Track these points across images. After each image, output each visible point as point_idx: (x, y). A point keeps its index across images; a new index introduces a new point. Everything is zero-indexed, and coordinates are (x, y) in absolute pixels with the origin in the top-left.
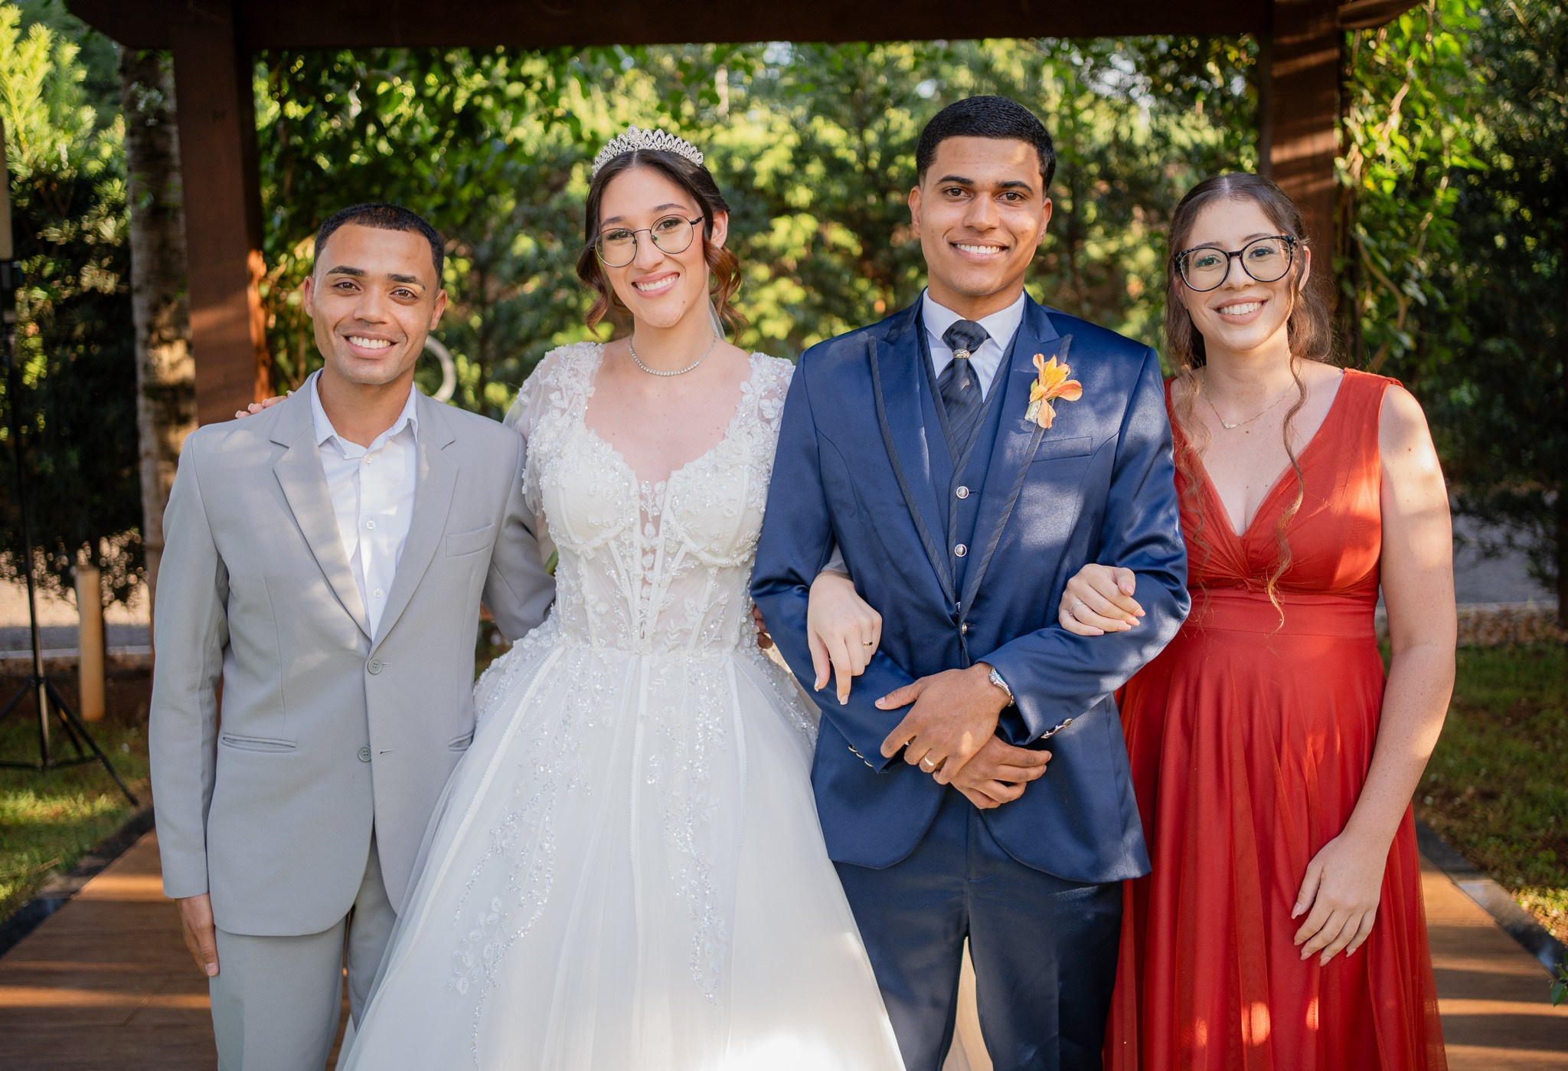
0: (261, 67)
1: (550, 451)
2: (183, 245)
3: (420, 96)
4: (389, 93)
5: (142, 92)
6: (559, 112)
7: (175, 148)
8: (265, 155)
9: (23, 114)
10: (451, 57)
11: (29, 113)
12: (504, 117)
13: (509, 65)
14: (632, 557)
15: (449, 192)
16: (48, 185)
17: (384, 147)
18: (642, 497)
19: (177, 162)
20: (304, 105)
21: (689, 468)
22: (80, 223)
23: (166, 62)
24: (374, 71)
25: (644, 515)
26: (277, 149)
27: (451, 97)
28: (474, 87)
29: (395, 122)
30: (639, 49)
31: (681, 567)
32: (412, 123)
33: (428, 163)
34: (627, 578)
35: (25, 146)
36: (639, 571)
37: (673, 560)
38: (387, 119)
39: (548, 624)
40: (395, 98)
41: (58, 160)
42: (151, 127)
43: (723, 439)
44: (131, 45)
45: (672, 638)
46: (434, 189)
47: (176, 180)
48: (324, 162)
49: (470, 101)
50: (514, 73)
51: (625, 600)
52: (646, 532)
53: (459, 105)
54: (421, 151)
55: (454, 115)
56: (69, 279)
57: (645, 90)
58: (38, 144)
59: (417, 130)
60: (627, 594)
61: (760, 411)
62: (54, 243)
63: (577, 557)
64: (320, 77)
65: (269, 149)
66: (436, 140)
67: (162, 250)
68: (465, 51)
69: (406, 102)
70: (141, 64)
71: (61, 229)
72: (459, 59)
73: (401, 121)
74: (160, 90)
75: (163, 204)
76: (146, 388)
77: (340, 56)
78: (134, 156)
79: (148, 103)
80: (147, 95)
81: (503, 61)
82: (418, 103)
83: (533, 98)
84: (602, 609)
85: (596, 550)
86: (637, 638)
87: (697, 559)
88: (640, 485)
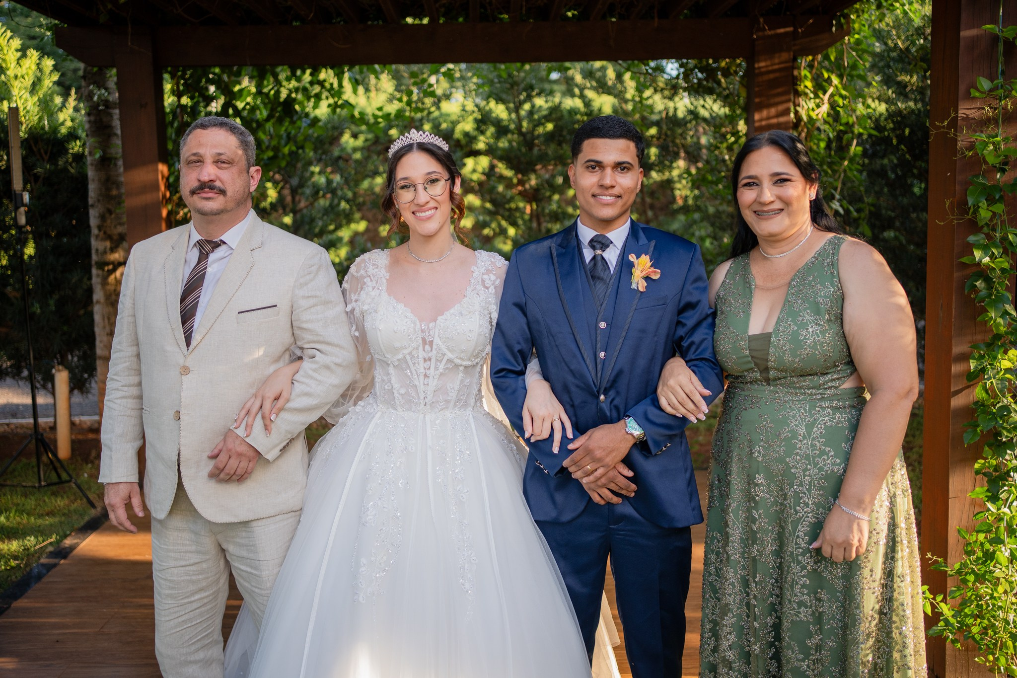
0: (166, 76)
3: (259, 93)
4: (241, 91)
5: (96, 91)
6: (341, 102)
7: (116, 123)
8: (170, 127)
10: (279, 69)
12: (309, 104)
13: (311, 74)
15: (276, 148)
18: (422, 330)
19: (118, 131)
20: (192, 98)
21: (447, 314)
22: (56, 165)
23: (111, 73)
24: (233, 78)
25: (424, 340)
26: (176, 125)
27: (278, 93)
28: (291, 86)
29: (244, 109)
31: (445, 367)
32: (254, 109)
33: (264, 132)
34: (416, 374)
36: (422, 370)
37: (440, 364)
38: (240, 105)
39: (370, 399)
40: (245, 93)
41: (43, 129)
42: (101, 111)
44: (89, 63)
45: (441, 405)
46: (267, 146)
47: (118, 142)
49: (289, 96)
50: (315, 79)
51: (416, 386)
52: (425, 349)
53: (282, 100)
54: (260, 125)
55: (280, 104)
59: (258, 112)
60: (416, 383)
61: (484, 282)
63: (388, 365)
64: (201, 82)
65: (172, 123)
66: (268, 119)
67: (107, 182)
68: (286, 67)
69: (251, 96)
70: (96, 73)
72: (283, 72)
73: (248, 107)
74: (106, 89)
75: (108, 156)
76: (97, 263)
77: (212, 70)
78: (91, 127)
79: (99, 97)
80: (99, 93)
81: (308, 71)
82: (258, 96)
83: (325, 94)
84: (402, 391)
85: (399, 360)
86: (422, 406)
87: (453, 362)
88: (421, 325)
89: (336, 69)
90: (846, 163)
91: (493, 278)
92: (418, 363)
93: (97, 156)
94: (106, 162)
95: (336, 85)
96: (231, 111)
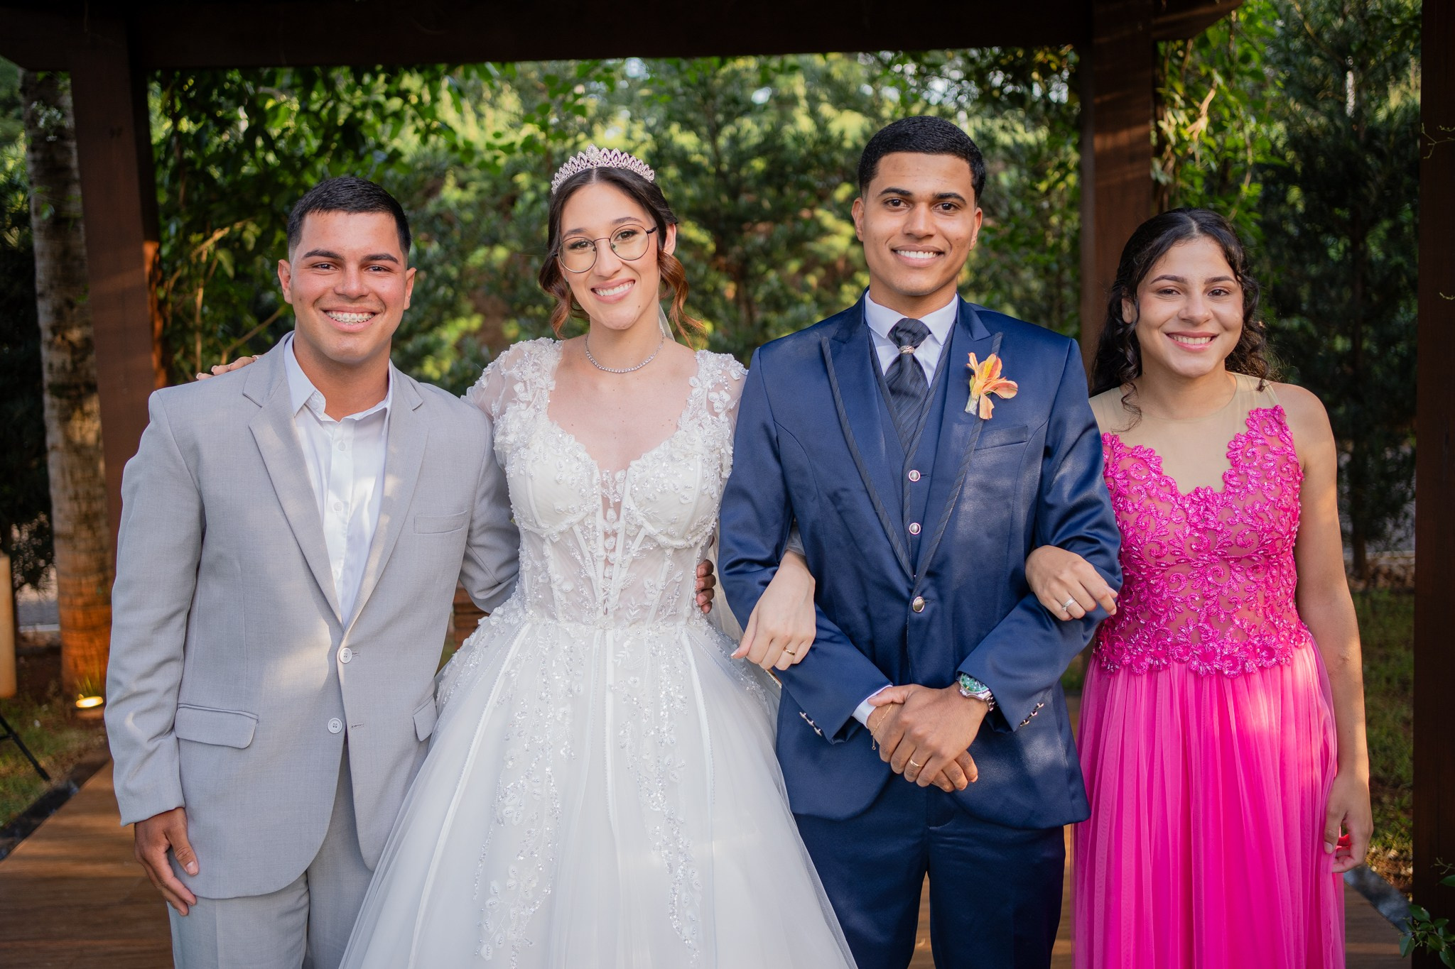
0: (155, 86)
1: (515, 442)
2: (84, 251)
3: (304, 110)
4: (275, 109)
5: (42, 111)
6: (435, 124)
7: (74, 163)
8: (160, 168)
10: (335, 74)
12: (384, 130)
13: (388, 81)
14: (595, 540)
17: (271, 158)
18: (604, 485)
19: (76, 175)
20: (196, 121)
21: (647, 458)
23: (65, 82)
24: (262, 89)
25: (606, 501)
26: (171, 162)
27: (334, 111)
28: (357, 102)
29: (281, 137)
30: (508, 66)
31: (641, 549)
32: (296, 138)
33: (314, 172)
34: (590, 560)
36: (601, 552)
37: (633, 542)
38: (275, 132)
39: (513, 601)
40: (282, 111)
42: (51, 142)
43: (676, 431)
44: (30, 68)
45: (633, 614)
47: (76, 192)
48: (216, 173)
49: (351, 117)
50: (393, 88)
51: (589, 579)
52: (608, 517)
53: (341, 120)
55: (337, 129)
57: (510, 101)
59: (303, 143)
60: (591, 574)
61: (710, 404)
63: (543, 540)
64: (211, 94)
65: (164, 163)
66: (319, 154)
67: (64, 257)
68: (346, 69)
69: (292, 116)
70: (41, 84)
72: (342, 77)
73: (287, 134)
74: (59, 108)
75: (64, 215)
76: (51, 386)
77: (229, 76)
78: (36, 170)
79: (48, 121)
80: (47, 114)
81: (382, 78)
82: (303, 117)
83: (410, 112)
84: (568, 587)
85: (561, 533)
86: (601, 614)
87: (655, 541)
88: (601, 474)
89: (426, 74)
91: (726, 398)
93: (46, 215)
94: (59, 224)
95: (427, 99)
96: (259, 142)
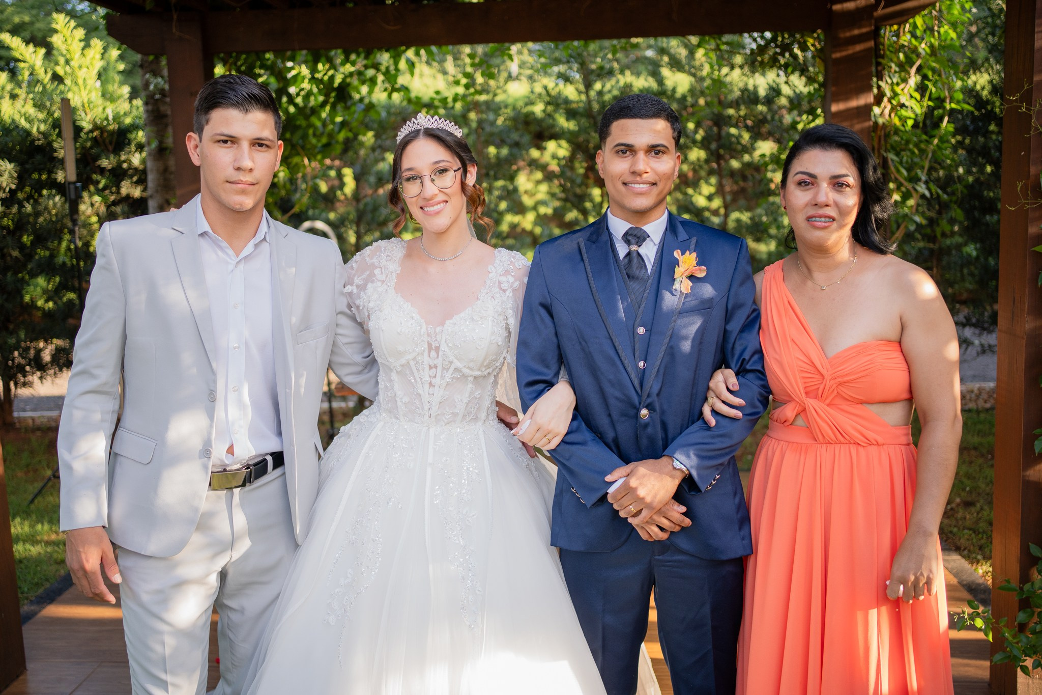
3: (313, 79)
4: (296, 76)
5: (152, 79)
6: (397, 86)
9: (87, 92)
10: (333, 53)
11: (90, 91)
12: (364, 89)
13: (366, 58)
15: (331, 136)
16: (102, 133)
17: (292, 109)
18: (429, 335)
21: (456, 319)
22: (120, 156)
23: (164, 62)
24: (287, 64)
25: (430, 345)
27: (332, 78)
28: (346, 72)
29: (298, 94)
30: (444, 48)
31: (452, 376)
32: (309, 94)
33: (319, 118)
34: (420, 382)
35: (88, 111)
36: (427, 378)
37: (447, 372)
38: (292, 90)
40: (299, 79)
41: (107, 119)
42: (157, 100)
43: (477, 301)
45: (447, 418)
46: (322, 134)
47: (170, 131)
49: (344, 80)
50: (370, 62)
51: (419, 395)
52: (431, 356)
53: (336, 85)
54: (314, 111)
55: (334, 89)
56: (114, 189)
58: (95, 109)
59: (312, 98)
60: (421, 391)
61: (500, 284)
62: (105, 168)
63: (391, 370)
66: (323, 105)
67: (165, 172)
68: (339, 51)
69: (307, 81)
70: (152, 62)
71: (109, 160)
72: (338, 56)
73: (302, 93)
74: (163, 77)
75: (164, 145)
77: (268, 56)
78: (148, 117)
79: (156, 85)
80: (155, 81)
81: (363, 55)
82: (313, 81)
83: (380, 78)
84: (406, 400)
85: (402, 365)
86: (426, 417)
87: (461, 372)
88: (427, 329)
89: (392, 51)
90: (936, 141)
91: (511, 279)
92: (423, 370)
93: (154, 146)
95: (392, 68)
96: (285, 99)
